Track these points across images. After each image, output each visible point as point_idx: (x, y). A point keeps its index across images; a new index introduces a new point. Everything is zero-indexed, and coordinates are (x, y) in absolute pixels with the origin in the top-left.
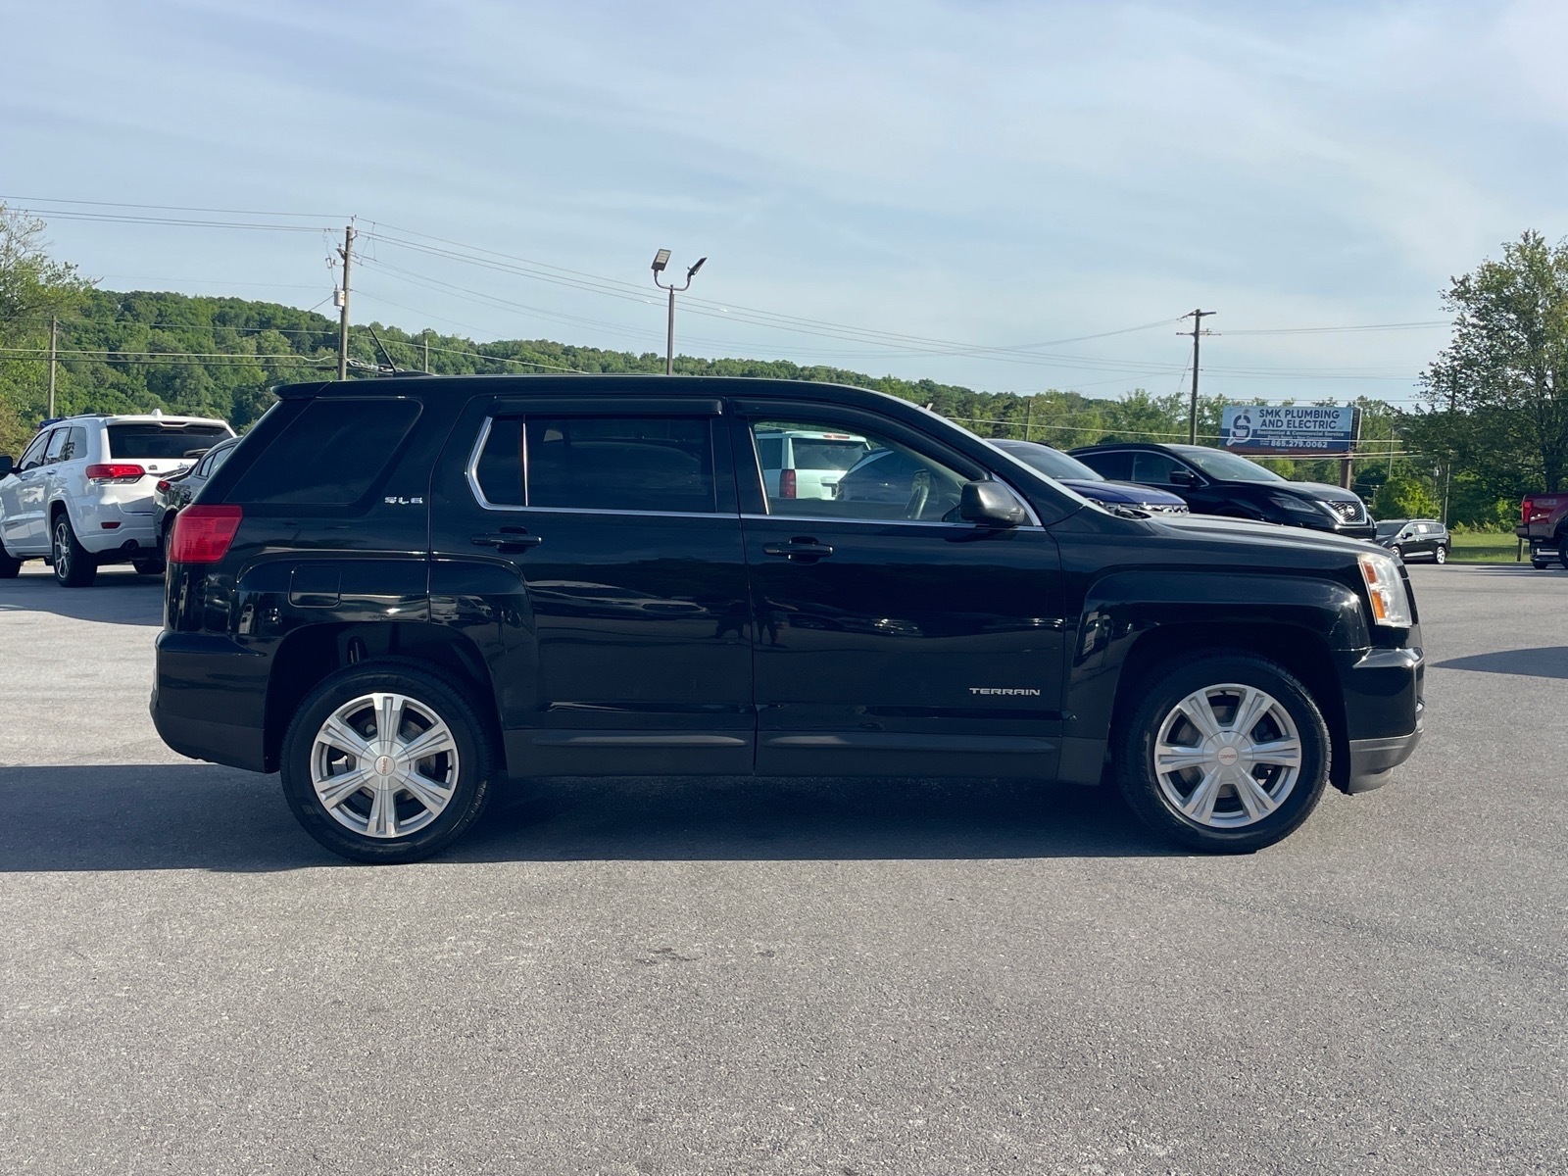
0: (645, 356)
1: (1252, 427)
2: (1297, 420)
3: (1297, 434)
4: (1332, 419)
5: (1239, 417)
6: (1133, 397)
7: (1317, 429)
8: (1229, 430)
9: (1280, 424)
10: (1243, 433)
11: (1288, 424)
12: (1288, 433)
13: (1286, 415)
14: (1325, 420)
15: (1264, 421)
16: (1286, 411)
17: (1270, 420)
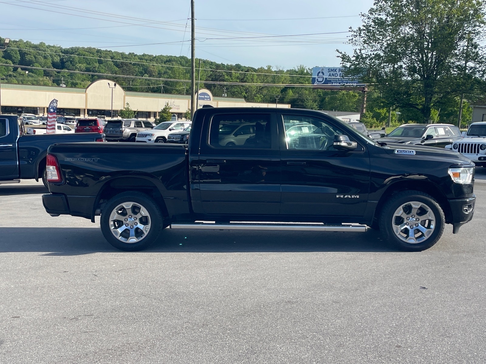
0: (130, 54)
5: (319, 72)
6: (299, 68)
8: (315, 78)
9: (336, 75)
10: (321, 79)
11: (340, 75)
12: (340, 79)
13: (339, 71)
15: (330, 74)
16: (339, 69)
17: (332, 74)
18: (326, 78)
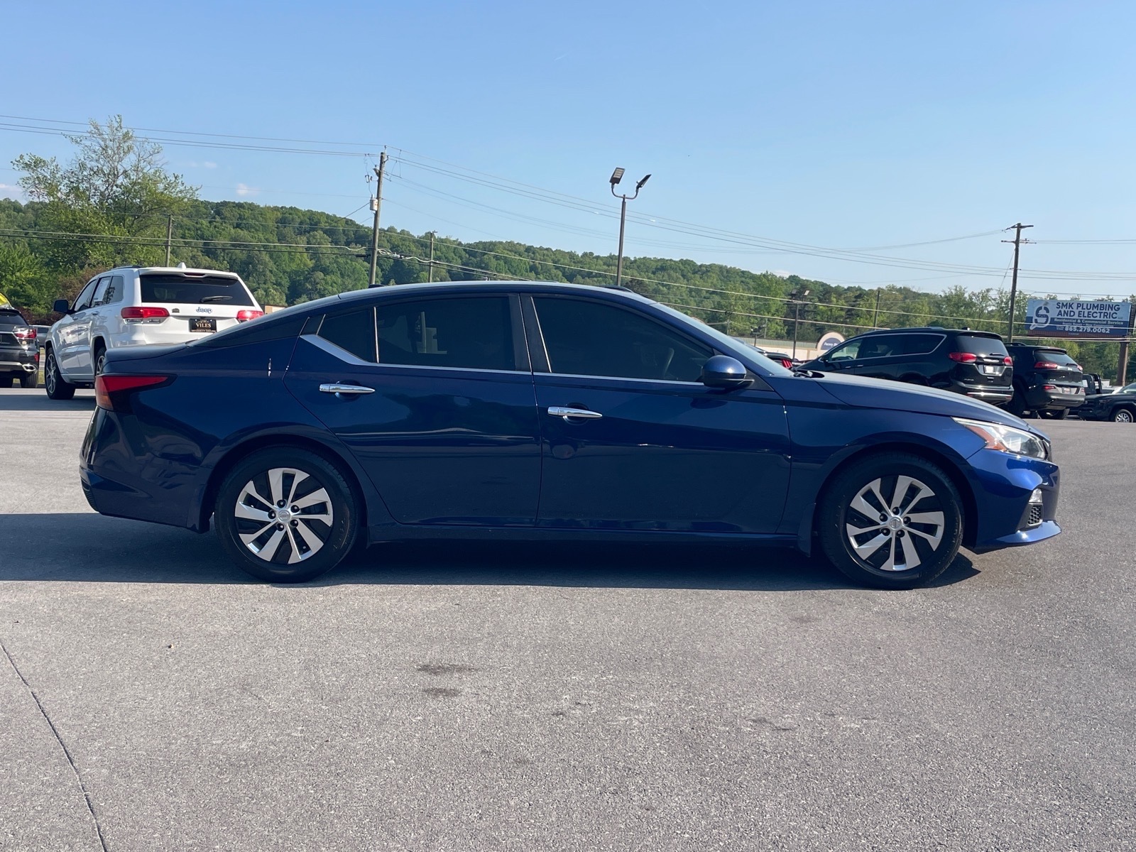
1: (1050, 316)
2: (1086, 311)
3: (1086, 322)
4: (1114, 311)
5: (1040, 308)
7: (1102, 319)
8: (1032, 317)
9: (1072, 314)
10: (1044, 320)
11: (1079, 314)
12: (1079, 321)
13: (1078, 307)
14: (1108, 312)
15: (1060, 311)
16: (1078, 304)
17: (1065, 311)
18: (1053, 319)
